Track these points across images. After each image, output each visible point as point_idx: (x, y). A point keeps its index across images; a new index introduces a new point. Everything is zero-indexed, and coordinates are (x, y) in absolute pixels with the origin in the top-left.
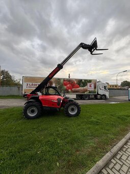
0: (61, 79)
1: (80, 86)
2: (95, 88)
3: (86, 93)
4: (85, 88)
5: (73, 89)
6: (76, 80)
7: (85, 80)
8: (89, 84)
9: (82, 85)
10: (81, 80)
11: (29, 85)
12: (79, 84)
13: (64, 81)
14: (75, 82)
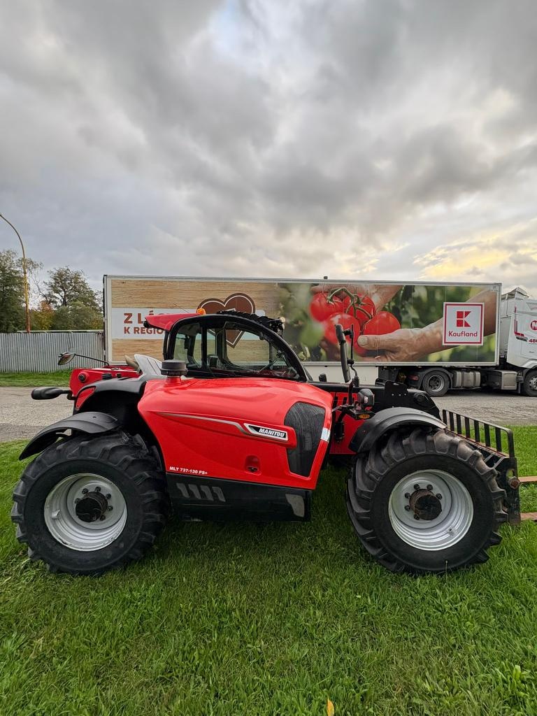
0: (299, 283)
1: (400, 323)
2: (489, 329)
3: (433, 360)
4: (427, 330)
5: (362, 339)
6: (379, 286)
7: (432, 289)
8: (451, 311)
9: (413, 314)
10: (409, 289)
11: (134, 319)
12: (396, 312)
13: (315, 293)
14: (376, 300)
